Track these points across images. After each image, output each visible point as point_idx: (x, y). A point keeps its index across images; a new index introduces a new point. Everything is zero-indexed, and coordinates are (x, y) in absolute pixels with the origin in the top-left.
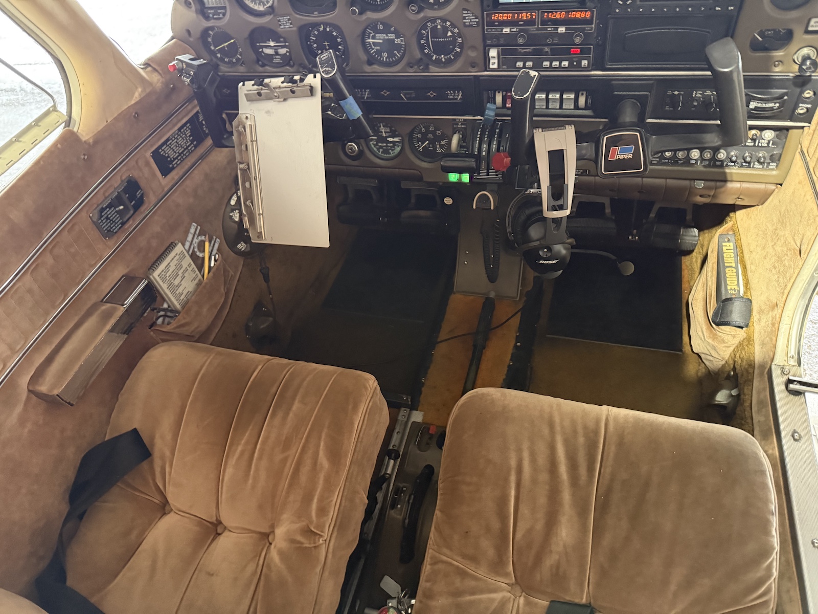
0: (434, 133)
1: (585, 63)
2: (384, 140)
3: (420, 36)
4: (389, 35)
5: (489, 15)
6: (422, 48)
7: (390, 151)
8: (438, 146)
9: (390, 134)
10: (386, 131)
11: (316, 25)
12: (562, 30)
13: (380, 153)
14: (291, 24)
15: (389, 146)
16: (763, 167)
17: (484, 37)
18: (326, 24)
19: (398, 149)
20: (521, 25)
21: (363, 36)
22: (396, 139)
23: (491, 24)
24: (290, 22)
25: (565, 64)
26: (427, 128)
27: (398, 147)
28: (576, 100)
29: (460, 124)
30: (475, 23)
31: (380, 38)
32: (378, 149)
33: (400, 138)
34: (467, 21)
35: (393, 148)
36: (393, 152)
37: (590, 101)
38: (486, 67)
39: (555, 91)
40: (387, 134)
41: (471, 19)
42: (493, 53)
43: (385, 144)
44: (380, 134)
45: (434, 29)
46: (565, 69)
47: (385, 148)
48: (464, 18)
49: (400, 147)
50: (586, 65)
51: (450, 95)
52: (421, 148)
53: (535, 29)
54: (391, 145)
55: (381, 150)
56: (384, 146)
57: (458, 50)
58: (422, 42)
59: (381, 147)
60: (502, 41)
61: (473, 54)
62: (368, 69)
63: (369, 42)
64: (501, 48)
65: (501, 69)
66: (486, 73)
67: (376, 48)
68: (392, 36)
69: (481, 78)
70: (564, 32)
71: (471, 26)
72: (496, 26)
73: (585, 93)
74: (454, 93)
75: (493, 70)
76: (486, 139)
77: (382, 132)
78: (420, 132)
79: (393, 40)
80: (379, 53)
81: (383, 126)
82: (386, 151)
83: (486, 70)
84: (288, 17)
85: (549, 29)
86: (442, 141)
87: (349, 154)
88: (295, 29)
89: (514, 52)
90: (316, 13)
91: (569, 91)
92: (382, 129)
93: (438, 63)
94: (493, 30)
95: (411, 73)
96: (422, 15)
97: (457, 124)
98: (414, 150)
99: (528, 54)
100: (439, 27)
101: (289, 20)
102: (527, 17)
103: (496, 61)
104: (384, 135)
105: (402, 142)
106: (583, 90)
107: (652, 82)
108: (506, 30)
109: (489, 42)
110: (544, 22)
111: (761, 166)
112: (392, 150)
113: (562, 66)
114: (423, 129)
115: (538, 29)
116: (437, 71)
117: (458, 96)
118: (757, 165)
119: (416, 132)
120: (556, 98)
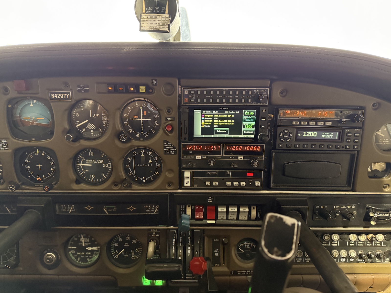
0: (129, 242)
1: (257, 183)
2: (83, 249)
3: (126, 162)
4: (98, 161)
5: (185, 146)
6: (126, 171)
7: (88, 259)
8: (133, 254)
9: (90, 244)
10: (85, 241)
11: (32, 149)
12: (241, 158)
13: (78, 262)
14: (7, 146)
15: (87, 255)
17: (180, 162)
18: (41, 149)
19: (96, 257)
20: (210, 154)
21: (75, 159)
22: (95, 248)
23: (186, 152)
25: (243, 183)
26: (124, 238)
27: (96, 255)
28: (250, 213)
29: (154, 233)
30: (173, 152)
32: (76, 258)
33: (99, 247)
34: (167, 150)
35: (91, 257)
36: (91, 260)
37: (259, 214)
38: (181, 184)
39: (233, 205)
40: (87, 244)
41: (170, 149)
42: (187, 174)
43: (83, 253)
44: (79, 244)
45: (138, 157)
46: (243, 188)
48: (165, 148)
49: (98, 256)
50: (259, 184)
51: (147, 209)
52: (117, 256)
54: (90, 253)
55: (79, 259)
56: (83, 255)
57: (157, 173)
58: (127, 166)
59: (79, 256)
60: (195, 165)
61: (170, 175)
62: (75, 186)
63: (79, 166)
64: (193, 171)
65: (193, 187)
66: (180, 191)
67: (85, 170)
68: (100, 162)
69: (175, 194)
70: (243, 159)
71: (170, 154)
72: (190, 154)
73: (255, 207)
74: (152, 207)
75: (187, 188)
76: (180, 245)
77: (82, 242)
78: (118, 241)
79: (102, 165)
80: (88, 175)
81: (84, 237)
82: (84, 260)
83: (180, 188)
84: (5, 141)
86: (136, 249)
87: (47, 263)
88: (10, 151)
89: (204, 174)
90: (33, 139)
91: (244, 205)
92: (83, 240)
95: (116, 191)
97: (152, 234)
98: (110, 257)
99: (215, 175)
100: (143, 155)
101: (6, 143)
102: (213, 148)
103: (189, 181)
104: (84, 245)
105: (100, 251)
106: (254, 205)
108: (198, 157)
109: (184, 166)
110: (227, 153)
111: (380, 261)
112: (90, 258)
114: (120, 239)
115: (222, 157)
116: (138, 189)
117: (155, 210)
118: (377, 260)
119: (114, 241)
120: (235, 210)
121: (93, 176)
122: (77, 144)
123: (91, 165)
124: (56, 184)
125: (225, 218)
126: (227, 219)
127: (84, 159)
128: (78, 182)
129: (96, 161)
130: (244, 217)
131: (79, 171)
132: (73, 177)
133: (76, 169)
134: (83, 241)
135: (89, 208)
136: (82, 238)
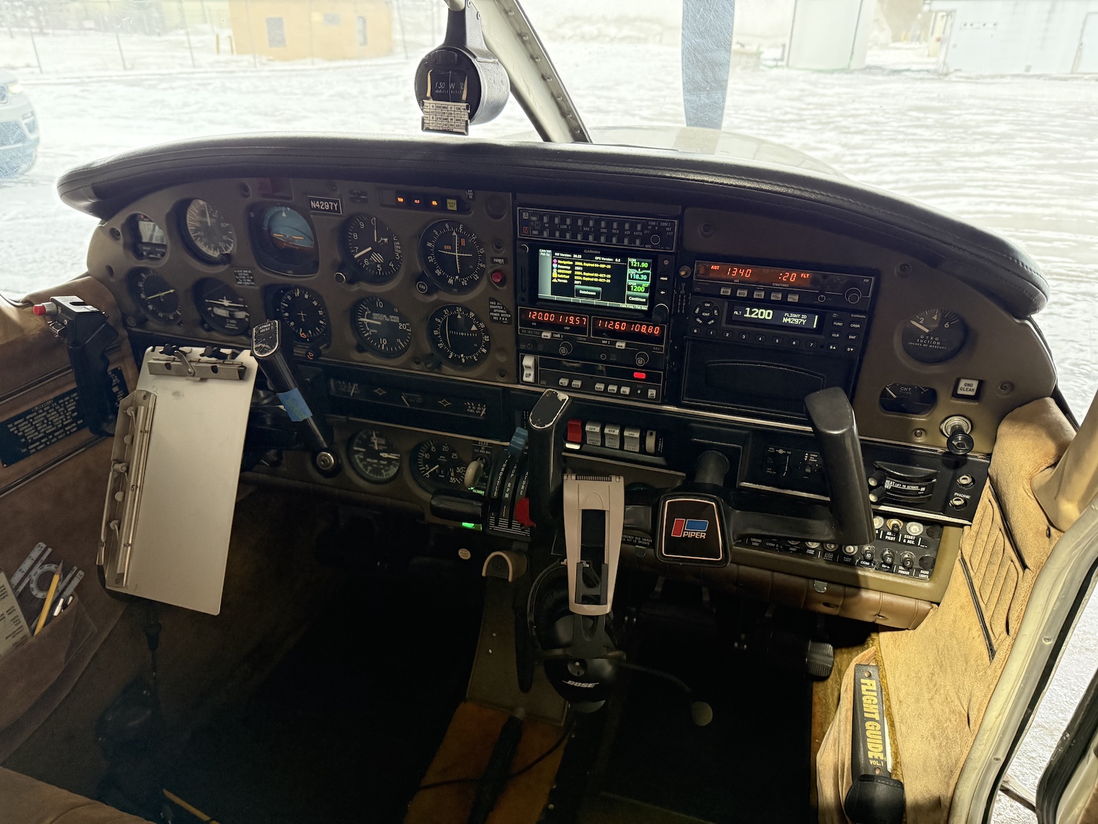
0: (448, 455)
1: (652, 393)
2: (376, 455)
3: (432, 326)
4: (391, 317)
5: (525, 312)
6: (435, 341)
7: (383, 471)
8: (452, 474)
9: (386, 448)
10: (379, 442)
11: (288, 288)
12: (621, 345)
13: (368, 472)
14: (253, 280)
15: (383, 465)
16: (911, 574)
17: (518, 340)
18: (304, 289)
19: (393, 470)
20: (567, 331)
21: (354, 312)
22: (392, 456)
23: (527, 323)
24: (252, 278)
25: (626, 390)
26: (439, 448)
27: (395, 466)
28: (642, 440)
29: (483, 448)
30: (506, 319)
31: (377, 319)
32: (366, 466)
33: (399, 455)
34: (495, 314)
35: (387, 468)
36: (387, 473)
37: (661, 445)
38: (519, 380)
39: (613, 424)
40: (381, 448)
41: (500, 313)
42: (528, 361)
43: (376, 461)
44: (370, 445)
45: (453, 318)
46: (625, 397)
47: (376, 466)
48: (492, 310)
49: (397, 468)
50: (654, 395)
51: (470, 407)
52: (428, 473)
53: (585, 339)
54: (386, 463)
55: (370, 468)
56: (375, 463)
57: (484, 351)
58: (436, 332)
59: (370, 464)
60: (540, 348)
61: (501, 359)
62: (356, 357)
63: (363, 322)
64: (539, 356)
65: (539, 385)
66: (520, 387)
67: (371, 331)
68: (395, 319)
69: (512, 392)
70: (623, 348)
71: (499, 321)
72: (533, 327)
73: (654, 433)
74: (477, 407)
75: (528, 384)
76: (512, 475)
77: (374, 443)
78: (429, 451)
79: (397, 324)
80: (375, 337)
81: (376, 436)
82: (377, 471)
83: (518, 383)
84: (250, 272)
85: (603, 342)
86: (458, 468)
87: (321, 467)
88: (257, 288)
89: (557, 365)
90: (290, 272)
91: (633, 427)
92: (375, 440)
93: (456, 362)
94: (529, 332)
95: (417, 370)
96: (435, 297)
97: (480, 448)
98: (417, 475)
99: (577, 369)
100: (459, 317)
101: (250, 275)
102: (575, 321)
103: (532, 373)
104: (376, 448)
105: (400, 460)
106: (653, 430)
107: (747, 432)
108: (547, 335)
109: (523, 346)
110: (598, 332)
111: (908, 573)
112: (386, 471)
113: (622, 392)
114: (433, 448)
115: (588, 339)
116: (454, 374)
117: (481, 411)
118: (902, 571)
119: (423, 450)
120: (614, 433)
121: (385, 342)
122: (355, 288)
123: (379, 323)
124: (327, 347)
125: (599, 444)
126: (603, 445)
127: (370, 312)
128: (360, 349)
129: (388, 317)
130: (632, 447)
131: (363, 331)
132: (352, 339)
133: (357, 328)
134: (376, 442)
135: (380, 392)
136: (374, 437)
